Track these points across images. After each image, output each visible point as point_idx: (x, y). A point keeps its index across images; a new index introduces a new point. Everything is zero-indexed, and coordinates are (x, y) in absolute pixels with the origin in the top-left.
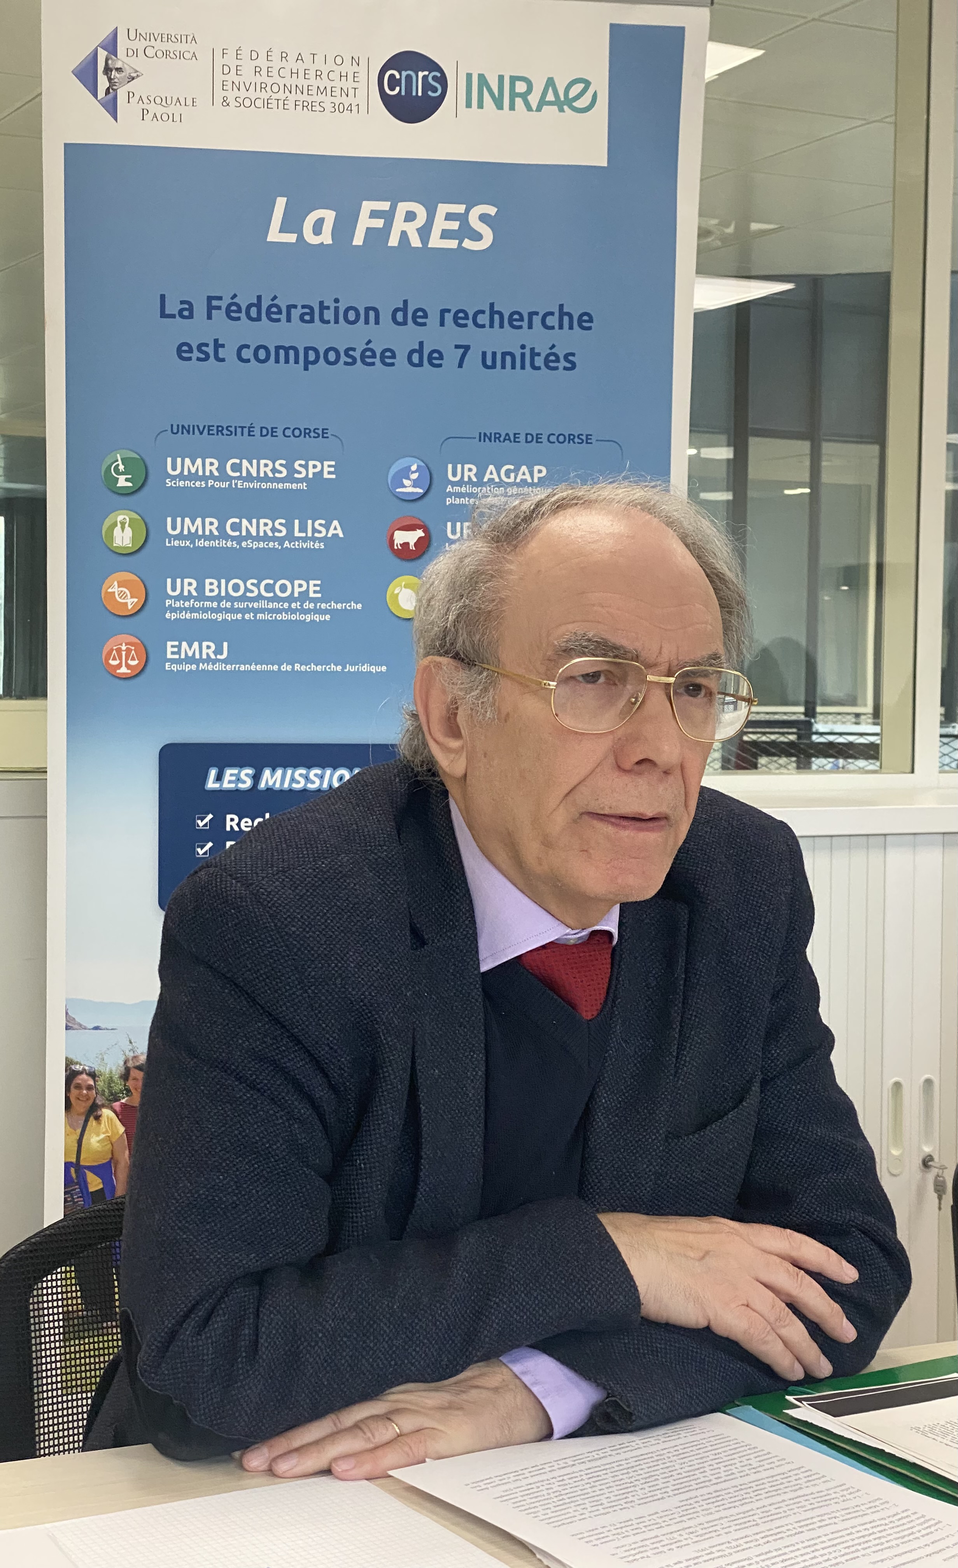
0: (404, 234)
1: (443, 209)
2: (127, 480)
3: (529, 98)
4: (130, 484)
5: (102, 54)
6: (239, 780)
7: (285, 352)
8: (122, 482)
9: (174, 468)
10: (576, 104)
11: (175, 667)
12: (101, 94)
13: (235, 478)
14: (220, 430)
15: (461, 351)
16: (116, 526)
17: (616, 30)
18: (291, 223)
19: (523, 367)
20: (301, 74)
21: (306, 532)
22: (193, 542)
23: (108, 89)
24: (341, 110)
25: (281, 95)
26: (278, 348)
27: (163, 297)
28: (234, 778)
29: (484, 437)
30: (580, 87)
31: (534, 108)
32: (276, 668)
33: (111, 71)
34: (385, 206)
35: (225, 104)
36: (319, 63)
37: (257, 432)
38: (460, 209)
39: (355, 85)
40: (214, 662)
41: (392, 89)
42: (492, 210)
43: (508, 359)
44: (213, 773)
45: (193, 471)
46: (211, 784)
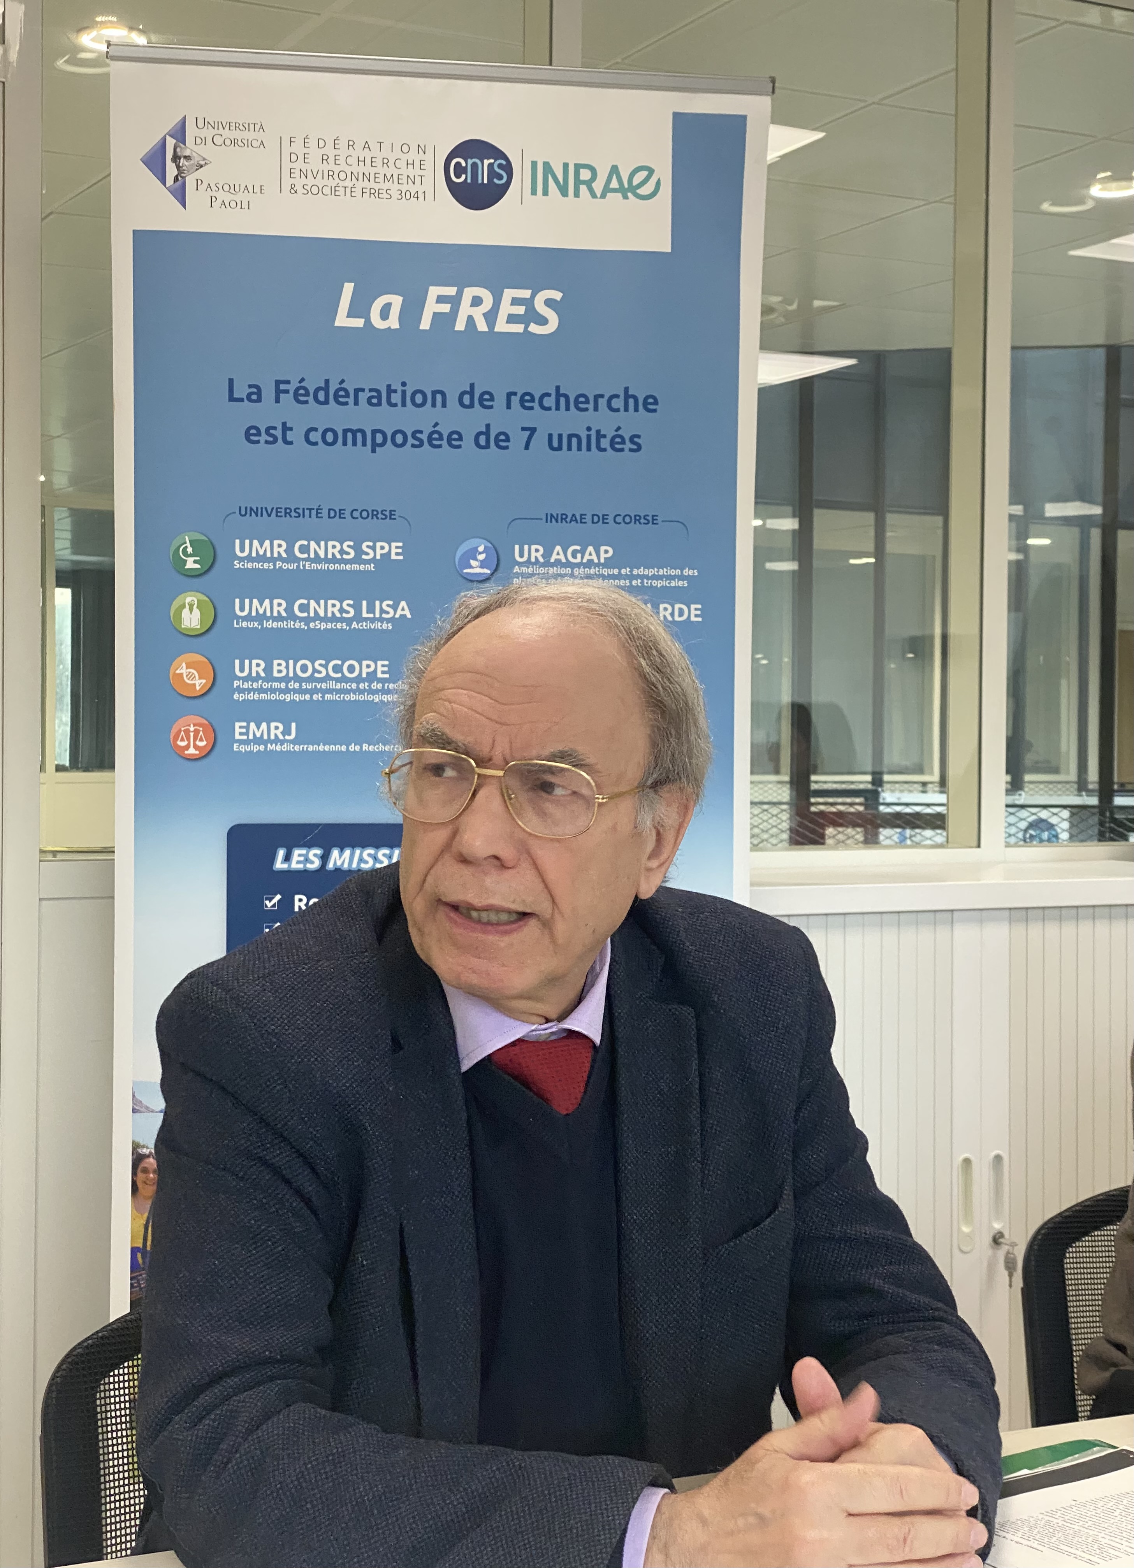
0: (470, 319)
1: (509, 294)
2: (195, 562)
3: (593, 185)
4: (198, 566)
5: (171, 142)
6: (307, 860)
7: (353, 435)
8: (190, 564)
9: (242, 550)
10: (641, 191)
11: (243, 748)
12: (170, 181)
13: (303, 559)
14: (288, 512)
15: (528, 433)
16: (185, 607)
17: (678, 118)
18: (359, 308)
19: (589, 449)
20: (368, 161)
21: (374, 614)
22: (261, 624)
23: (177, 177)
24: (408, 197)
25: (348, 183)
26: (345, 431)
27: (231, 381)
28: (302, 859)
29: (551, 518)
30: (644, 174)
31: (599, 196)
32: (344, 748)
33: (180, 159)
34: (452, 291)
35: (292, 191)
36: (386, 152)
37: (325, 513)
38: (526, 294)
39: (422, 173)
40: (282, 742)
41: (458, 177)
42: (557, 295)
43: (574, 441)
44: (281, 853)
45: (261, 552)
46: (279, 865)
